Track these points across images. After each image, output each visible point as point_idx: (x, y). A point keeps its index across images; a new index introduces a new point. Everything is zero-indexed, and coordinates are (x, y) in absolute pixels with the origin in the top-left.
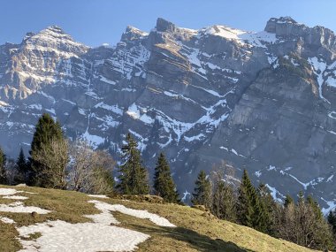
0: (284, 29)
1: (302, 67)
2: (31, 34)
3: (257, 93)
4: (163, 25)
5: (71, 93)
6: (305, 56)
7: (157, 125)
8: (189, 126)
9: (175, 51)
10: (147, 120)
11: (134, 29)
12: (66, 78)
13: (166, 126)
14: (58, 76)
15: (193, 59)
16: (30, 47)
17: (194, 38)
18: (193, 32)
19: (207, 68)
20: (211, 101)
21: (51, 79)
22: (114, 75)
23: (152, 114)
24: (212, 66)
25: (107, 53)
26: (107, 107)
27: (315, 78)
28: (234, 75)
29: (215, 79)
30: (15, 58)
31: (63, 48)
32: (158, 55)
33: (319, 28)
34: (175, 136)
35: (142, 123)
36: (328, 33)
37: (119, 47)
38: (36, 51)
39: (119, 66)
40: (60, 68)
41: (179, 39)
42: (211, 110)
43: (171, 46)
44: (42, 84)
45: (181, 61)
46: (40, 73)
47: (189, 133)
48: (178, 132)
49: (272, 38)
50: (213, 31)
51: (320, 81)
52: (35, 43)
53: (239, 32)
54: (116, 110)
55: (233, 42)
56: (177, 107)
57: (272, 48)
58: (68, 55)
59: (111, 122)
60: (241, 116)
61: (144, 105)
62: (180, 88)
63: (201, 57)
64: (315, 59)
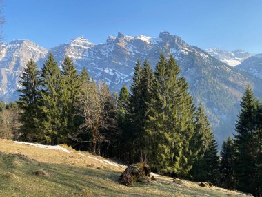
0: (165, 36)
1: (166, 52)
2: (73, 40)
4: (120, 35)
5: (87, 63)
6: (169, 47)
7: (115, 76)
8: (127, 76)
9: (123, 46)
10: (111, 74)
11: (112, 37)
12: (86, 57)
13: (118, 76)
14: (82, 56)
15: (130, 49)
16: (72, 45)
17: (132, 40)
18: (132, 38)
19: (135, 52)
21: (80, 58)
22: (102, 56)
23: (113, 71)
24: (137, 52)
25: (98, 47)
26: (99, 69)
28: (145, 55)
30: (66, 49)
31: (85, 45)
32: (117, 47)
33: (175, 36)
34: (121, 79)
35: (109, 75)
36: (178, 38)
37: (105, 44)
38: (74, 47)
39: (104, 52)
40: (83, 53)
41: (126, 41)
43: (122, 44)
44: (77, 60)
45: (125, 50)
46: (76, 55)
47: (126, 79)
48: (123, 78)
49: (161, 40)
50: (139, 38)
52: (74, 43)
53: (149, 38)
54: (102, 69)
55: (145, 42)
56: (123, 69)
57: (161, 44)
58: (87, 48)
59: (100, 74)
61: (111, 67)
62: (124, 61)
63: (134, 49)
64: (173, 49)
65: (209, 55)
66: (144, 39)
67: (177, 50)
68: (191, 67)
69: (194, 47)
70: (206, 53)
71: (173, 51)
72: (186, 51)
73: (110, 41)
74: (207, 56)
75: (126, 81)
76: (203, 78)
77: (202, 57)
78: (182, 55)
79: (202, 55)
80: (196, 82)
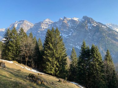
0: (85, 18)
1: (86, 25)
3: (77, 30)
4: (65, 18)
6: (87, 23)
11: (61, 19)
13: (63, 35)
14: (48, 27)
15: (69, 24)
16: (44, 22)
17: (70, 20)
18: (70, 19)
20: (71, 31)
21: (47, 28)
24: (72, 25)
25: (55, 23)
27: (88, 27)
28: (76, 27)
29: (72, 27)
30: (41, 24)
31: (49, 22)
32: (63, 23)
33: (90, 18)
34: (64, 37)
36: (92, 19)
37: (58, 22)
38: (45, 23)
39: (57, 25)
40: (49, 26)
41: (67, 20)
42: (71, 33)
43: (65, 21)
45: (67, 24)
46: (45, 27)
47: (67, 37)
48: (65, 37)
49: (83, 20)
50: (73, 19)
51: (89, 28)
52: (45, 21)
53: (78, 19)
55: (76, 21)
56: (66, 32)
57: (83, 22)
60: (74, 34)
62: (66, 29)
63: (71, 23)
64: (89, 24)
65: (107, 27)
66: (76, 19)
67: (91, 24)
68: (97, 32)
69: (99, 23)
70: (105, 26)
71: (89, 25)
72: (95, 24)
73: (60, 21)
74: (105, 27)
75: (67, 38)
76: (103, 37)
77: (103, 28)
78: (93, 26)
79: (103, 26)
80: (99, 39)
